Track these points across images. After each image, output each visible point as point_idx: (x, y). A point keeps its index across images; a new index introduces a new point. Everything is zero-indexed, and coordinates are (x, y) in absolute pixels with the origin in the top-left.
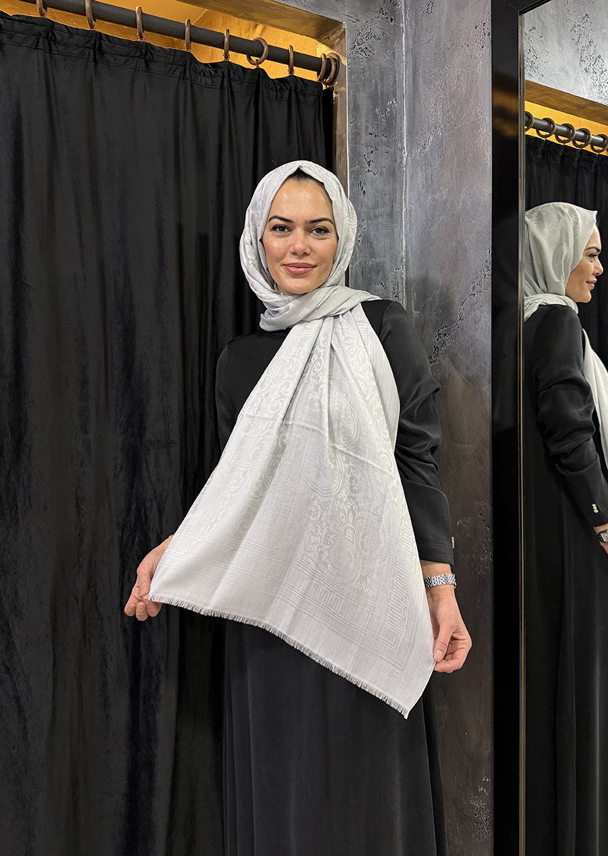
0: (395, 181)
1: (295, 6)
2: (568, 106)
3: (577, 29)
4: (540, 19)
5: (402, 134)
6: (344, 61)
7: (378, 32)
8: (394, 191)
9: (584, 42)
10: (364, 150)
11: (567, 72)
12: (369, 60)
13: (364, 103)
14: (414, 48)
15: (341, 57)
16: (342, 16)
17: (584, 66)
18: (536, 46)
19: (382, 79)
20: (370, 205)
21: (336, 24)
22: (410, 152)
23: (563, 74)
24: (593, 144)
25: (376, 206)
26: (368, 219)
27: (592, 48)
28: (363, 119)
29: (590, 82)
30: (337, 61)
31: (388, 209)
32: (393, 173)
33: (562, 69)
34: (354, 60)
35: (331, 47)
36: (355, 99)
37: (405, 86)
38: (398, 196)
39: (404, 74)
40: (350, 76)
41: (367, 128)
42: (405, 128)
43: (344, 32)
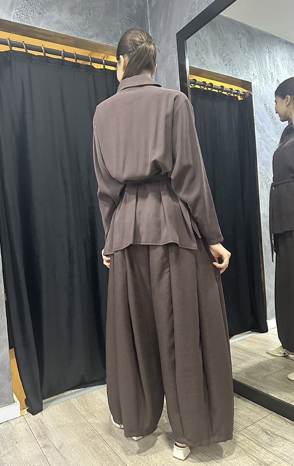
2: (221, 79)
3: (221, 49)
4: (205, 46)
9: (224, 54)
11: (218, 66)
18: (204, 56)
23: (216, 66)
24: (234, 94)
27: (228, 56)
29: (228, 70)
33: (215, 65)
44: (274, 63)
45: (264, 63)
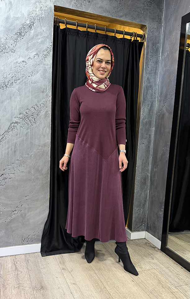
0: (157, 65)
1: (135, 22)
5: (160, 53)
6: (146, 36)
7: (156, 27)
8: (157, 67)
10: (149, 57)
12: (153, 34)
13: (150, 45)
15: (146, 34)
16: (146, 24)
19: (156, 39)
21: (145, 26)
22: (162, 57)
25: (151, 70)
26: (149, 74)
28: (150, 49)
30: (144, 35)
31: (155, 71)
32: (157, 63)
34: (149, 35)
35: (144, 31)
36: (148, 44)
37: (162, 40)
38: (158, 68)
39: (162, 37)
40: (147, 38)
41: (151, 51)
42: (161, 51)
43: (147, 28)
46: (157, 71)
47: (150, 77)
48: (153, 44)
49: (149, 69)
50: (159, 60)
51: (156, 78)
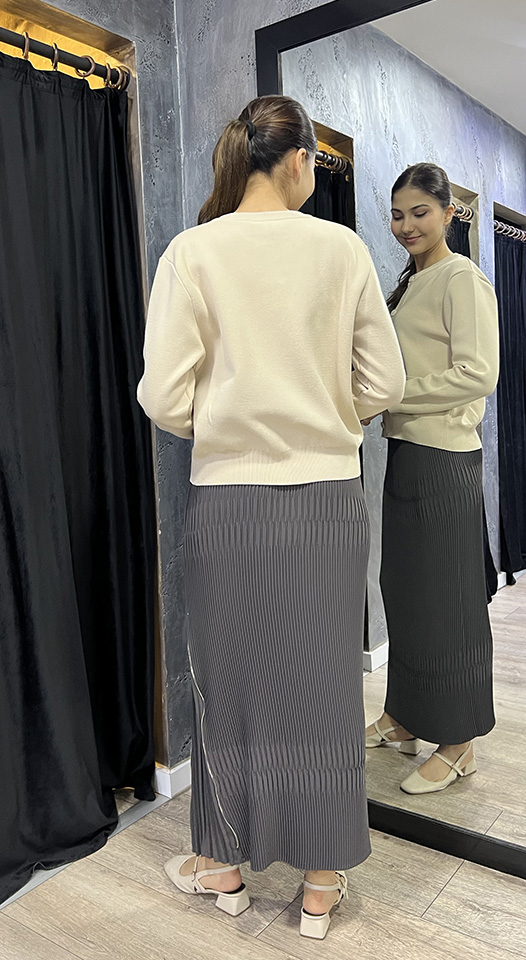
0: (175, 176)
1: (97, 24)
3: (303, 60)
5: (179, 137)
6: (134, 75)
7: (159, 51)
8: (176, 184)
9: (309, 72)
10: (152, 148)
12: (154, 74)
13: (151, 109)
14: (188, 67)
15: (131, 71)
16: (133, 35)
17: (309, 92)
19: (163, 90)
20: (159, 195)
21: (128, 42)
22: (187, 153)
25: (163, 196)
26: (159, 206)
27: (315, 77)
28: (151, 124)
29: (314, 106)
30: (127, 74)
31: (172, 199)
32: (175, 169)
34: (142, 73)
35: (122, 61)
36: (144, 106)
37: (180, 100)
38: (178, 189)
39: (180, 88)
40: (140, 88)
41: (154, 130)
42: (181, 133)
43: (134, 49)
44: (389, 99)
45: (373, 97)
46: (178, 197)
47: (161, 218)
48: (157, 106)
49: (157, 190)
50: (180, 161)
51: (179, 222)
